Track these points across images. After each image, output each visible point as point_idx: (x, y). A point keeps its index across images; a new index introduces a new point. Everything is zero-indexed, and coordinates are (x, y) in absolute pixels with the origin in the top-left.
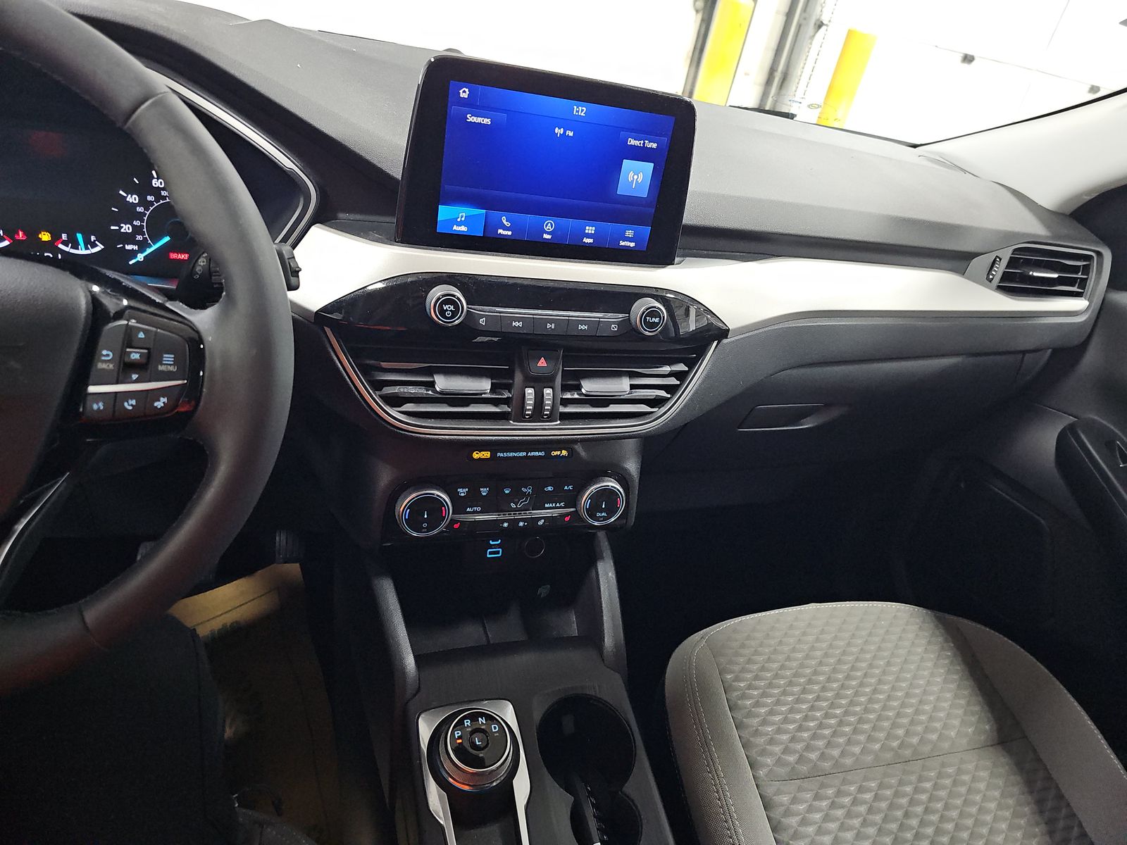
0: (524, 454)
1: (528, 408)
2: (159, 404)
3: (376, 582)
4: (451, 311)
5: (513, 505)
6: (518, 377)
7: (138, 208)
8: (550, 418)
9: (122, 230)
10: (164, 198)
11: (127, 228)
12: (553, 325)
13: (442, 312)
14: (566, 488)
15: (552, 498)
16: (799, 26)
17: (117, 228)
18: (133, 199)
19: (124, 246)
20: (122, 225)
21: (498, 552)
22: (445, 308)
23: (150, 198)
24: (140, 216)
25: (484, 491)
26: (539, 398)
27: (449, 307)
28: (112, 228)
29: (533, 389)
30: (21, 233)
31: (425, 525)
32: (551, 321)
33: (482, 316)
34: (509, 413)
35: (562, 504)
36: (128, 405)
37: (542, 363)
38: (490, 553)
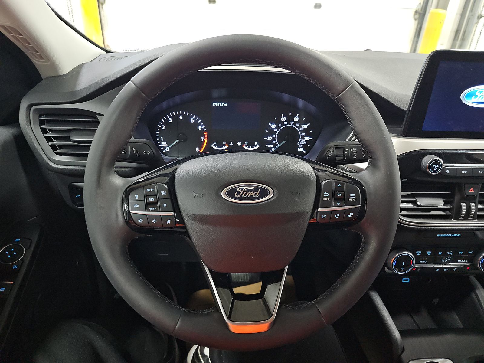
0: (451, 235)
1: (463, 213)
2: (350, 216)
3: (371, 293)
4: (436, 167)
5: (443, 261)
6: (457, 197)
7: (275, 130)
8: (473, 218)
9: (268, 139)
10: (285, 125)
11: (270, 138)
12: (482, 172)
13: (432, 168)
14: (469, 253)
15: (461, 258)
16: (469, 19)
18: (273, 126)
19: (268, 145)
21: (407, 280)
22: (434, 166)
23: (280, 125)
24: (275, 133)
25: (429, 253)
26: (469, 209)
27: (436, 166)
28: (265, 139)
29: (465, 204)
30: (232, 143)
31: (402, 268)
32: (481, 170)
33: (447, 169)
34: (450, 215)
35: (466, 260)
36: (337, 216)
37: (472, 190)
38: (404, 280)
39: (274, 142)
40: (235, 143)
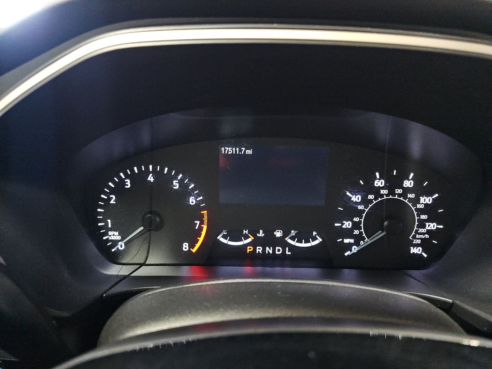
7: (359, 207)
9: (344, 227)
10: (382, 196)
11: (347, 225)
17: (340, 225)
18: (357, 198)
19: (343, 240)
20: (344, 222)
23: (371, 197)
24: (359, 213)
28: (336, 225)
30: (261, 231)
39: (356, 232)
40: (269, 233)
